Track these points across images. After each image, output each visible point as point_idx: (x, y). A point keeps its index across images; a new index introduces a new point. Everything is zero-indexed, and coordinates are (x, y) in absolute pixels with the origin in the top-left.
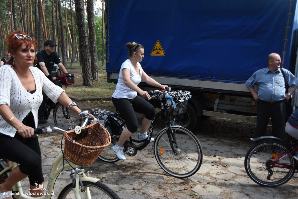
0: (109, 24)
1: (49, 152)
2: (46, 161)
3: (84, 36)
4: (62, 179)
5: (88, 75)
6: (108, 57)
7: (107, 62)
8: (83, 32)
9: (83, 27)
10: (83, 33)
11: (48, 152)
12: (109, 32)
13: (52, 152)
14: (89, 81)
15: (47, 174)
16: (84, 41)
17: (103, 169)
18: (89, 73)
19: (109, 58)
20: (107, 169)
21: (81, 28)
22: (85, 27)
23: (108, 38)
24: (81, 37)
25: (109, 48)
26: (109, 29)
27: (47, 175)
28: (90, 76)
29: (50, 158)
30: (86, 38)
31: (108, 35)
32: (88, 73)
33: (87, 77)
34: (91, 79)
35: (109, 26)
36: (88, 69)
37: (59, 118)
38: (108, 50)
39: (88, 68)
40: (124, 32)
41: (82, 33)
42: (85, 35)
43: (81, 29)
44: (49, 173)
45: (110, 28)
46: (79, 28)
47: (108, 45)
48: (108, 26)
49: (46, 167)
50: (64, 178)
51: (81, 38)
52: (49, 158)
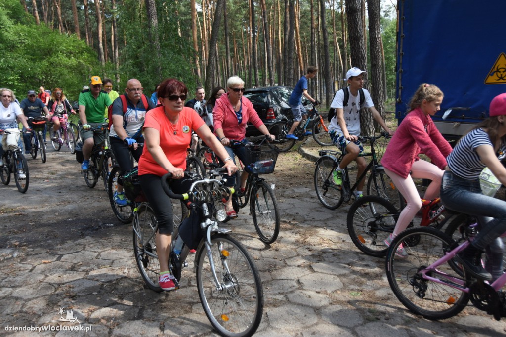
0: (402, 31)
1: (292, 256)
2: (284, 272)
3: (360, 56)
4: (308, 306)
5: (367, 124)
6: (400, 92)
7: (398, 100)
8: (359, 48)
9: (359, 41)
10: (359, 51)
11: (290, 256)
12: (401, 46)
13: (296, 256)
14: (369, 134)
15: (284, 295)
16: (360, 64)
17: (381, 296)
18: (368, 121)
19: (402, 92)
20: (390, 296)
21: (355, 43)
22: (362, 40)
23: (401, 57)
24: (355, 58)
25: (402, 75)
26: (402, 40)
27: (284, 297)
28: (370, 126)
29: (291, 268)
30: (363, 59)
31: (401, 51)
32: (366, 120)
33: (365, 128)
34: (371, 131)
35: (402, 34)
36: (367, 114)
37: (312, 198)
38: (400, 77)
39: (366, 112)
40: (430, 42)
41: (357, 51)
42: (363, 54)
43: (355, 45)
44: (287, 293)
45: (403, 38)
46: (352, 43)
47: (400, 69)
48: (400, 34)
49: (283, 281)
50: (311, 305)
51: (355, 60)
52: (290, 266)
